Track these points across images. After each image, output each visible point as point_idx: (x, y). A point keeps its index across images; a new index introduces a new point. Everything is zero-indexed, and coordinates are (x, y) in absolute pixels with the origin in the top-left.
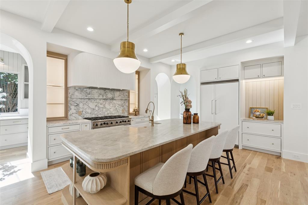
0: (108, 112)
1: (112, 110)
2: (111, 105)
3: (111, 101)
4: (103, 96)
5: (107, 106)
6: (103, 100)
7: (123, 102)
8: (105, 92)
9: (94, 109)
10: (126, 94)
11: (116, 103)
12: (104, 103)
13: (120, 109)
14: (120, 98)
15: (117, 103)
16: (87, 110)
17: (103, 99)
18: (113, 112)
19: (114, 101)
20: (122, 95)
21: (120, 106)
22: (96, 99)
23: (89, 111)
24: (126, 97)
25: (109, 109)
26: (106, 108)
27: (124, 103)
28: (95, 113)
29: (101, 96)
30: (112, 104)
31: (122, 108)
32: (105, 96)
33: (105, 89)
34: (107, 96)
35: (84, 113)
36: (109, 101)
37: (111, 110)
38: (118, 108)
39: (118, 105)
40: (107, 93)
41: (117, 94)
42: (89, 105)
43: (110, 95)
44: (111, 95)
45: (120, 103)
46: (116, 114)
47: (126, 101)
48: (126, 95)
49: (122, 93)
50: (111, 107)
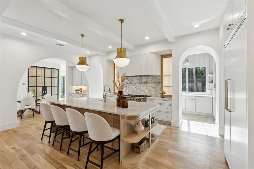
0: (143, 92)
1: (146, 91)
2: (145, 88)
3: (146, 84)
4: (139, 81)
5: (142, 88)
6: (140, 84)
7: (155, 85)
8: (141, 78)
9: (134, 90)
10: (159, 78)
11: (149, 86)
12: (141, 86)
13: (153, 91)
14: (153, 81)
15: (150, 85)
16: (131, 90)
17: (140, 83)
18: (147, 93)
19: (148, 84)
20: (155, 79)
21: (153, 88)
22: (135, 83)
23: (132, 91)
24: (159, 80)
25: (144, 90)
26: (141, 89)
27: (157, 85)
28: (135, 92)
29: (138, 81)
30: (146, 87)
31: (155, 90)
32: (141, 81)
33: (140, 76)
34: (142, 81)
35: (129, 91)
36: (143, 84)
37: (145, 91)
38: (151, 90)
39: (151, 88)
40: (142, 79)
41: (150, 79)
42: (132, 87)
43: (144, 80)
44: (145, 80)
45: (152, 86)
46: (149, 94)
47: (158, 84)
48: (159, 79)
49: (155, 78)
50: (145, 89)
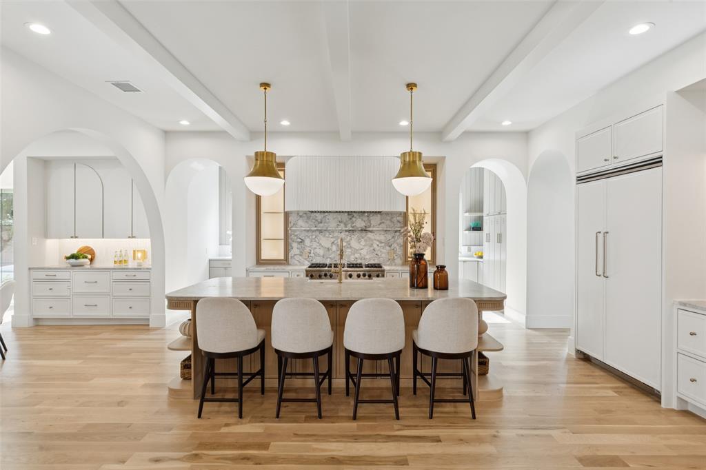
0: (357, 255)
1: (364, 252)
2: (363, 243)
3: (364, 234)
4: (346, 225)
5: (354, 244)
6: (347, 233)
7: (389, 236)
8: (350, 217)
9: (328, 249)
10: (398, 218)
11: (373, 238)
12: (349, 238)
13: (382, 250)
14: (383, 227)
15: (376, 237)
16: (318, 251)
17: (346, 231)
18: (367, 257)
19: (370, 235)
20: (388, 222)
21: (383, 244)
22: (333, 231)
23: (321, 252)
24: (399, 225)
25: (357, 250)
26: (351, 247)
27: (393, 237)
28: (332, 256)
29: (342, 225)
30: (366, 241)
31: (388, 248)
32: (350, 225)
33: (349, 213)
34: (354, 225)
35: (312, 255)
36: (357, 235)
37: (362, 252)
38: (377, 248)
39: (378, 243)
40: (354, 219)
41: (375, 220)
42: (321, 242)
43: (359, 223)
44: (363, 222)
45: (382, 238)
46: (374, 260)
47: (398, 234)
48: (399, 222)
49: (389, 218)
50: (362, 247)
